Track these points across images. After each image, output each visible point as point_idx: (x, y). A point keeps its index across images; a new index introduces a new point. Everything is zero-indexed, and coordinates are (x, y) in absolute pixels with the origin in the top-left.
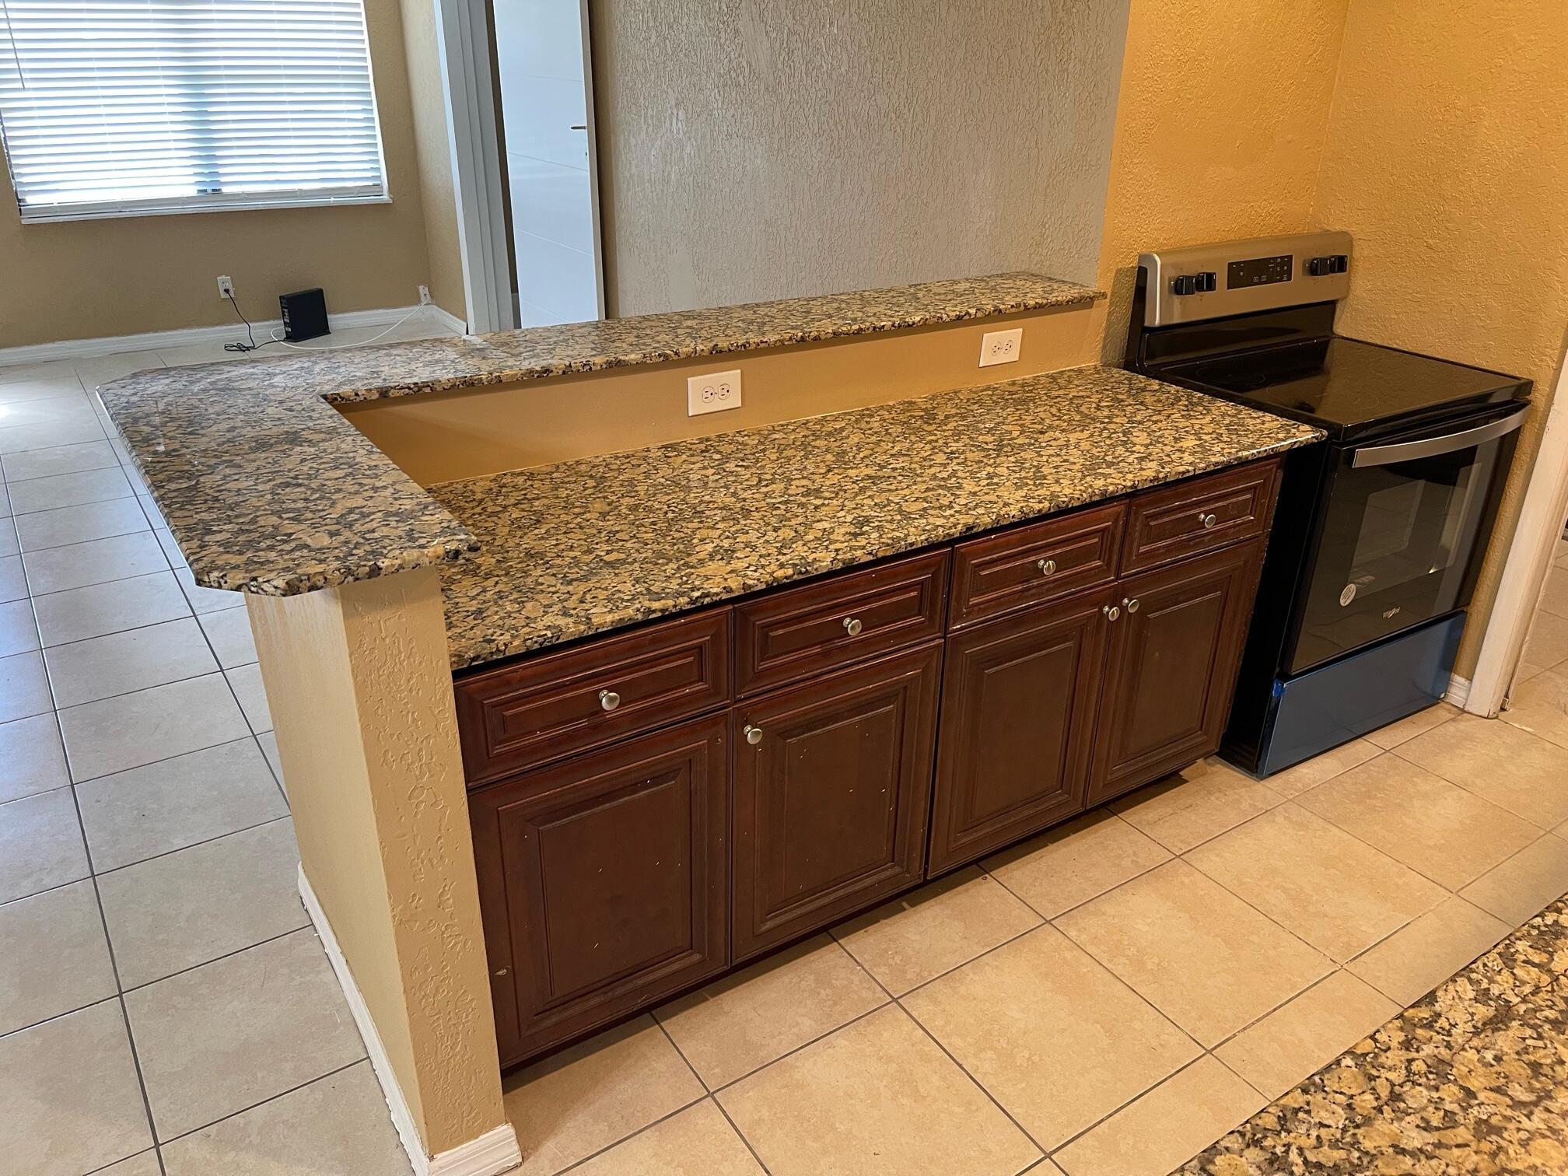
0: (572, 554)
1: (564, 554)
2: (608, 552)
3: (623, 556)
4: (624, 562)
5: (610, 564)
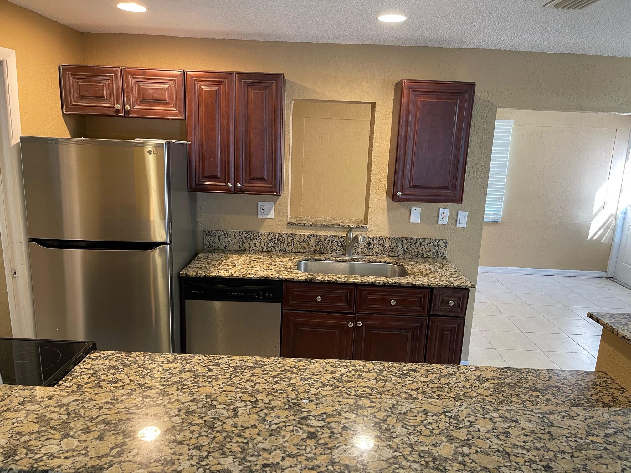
2: (538, 397)
3: (530, 392)
4: (530, 389)
5: (536, 390)
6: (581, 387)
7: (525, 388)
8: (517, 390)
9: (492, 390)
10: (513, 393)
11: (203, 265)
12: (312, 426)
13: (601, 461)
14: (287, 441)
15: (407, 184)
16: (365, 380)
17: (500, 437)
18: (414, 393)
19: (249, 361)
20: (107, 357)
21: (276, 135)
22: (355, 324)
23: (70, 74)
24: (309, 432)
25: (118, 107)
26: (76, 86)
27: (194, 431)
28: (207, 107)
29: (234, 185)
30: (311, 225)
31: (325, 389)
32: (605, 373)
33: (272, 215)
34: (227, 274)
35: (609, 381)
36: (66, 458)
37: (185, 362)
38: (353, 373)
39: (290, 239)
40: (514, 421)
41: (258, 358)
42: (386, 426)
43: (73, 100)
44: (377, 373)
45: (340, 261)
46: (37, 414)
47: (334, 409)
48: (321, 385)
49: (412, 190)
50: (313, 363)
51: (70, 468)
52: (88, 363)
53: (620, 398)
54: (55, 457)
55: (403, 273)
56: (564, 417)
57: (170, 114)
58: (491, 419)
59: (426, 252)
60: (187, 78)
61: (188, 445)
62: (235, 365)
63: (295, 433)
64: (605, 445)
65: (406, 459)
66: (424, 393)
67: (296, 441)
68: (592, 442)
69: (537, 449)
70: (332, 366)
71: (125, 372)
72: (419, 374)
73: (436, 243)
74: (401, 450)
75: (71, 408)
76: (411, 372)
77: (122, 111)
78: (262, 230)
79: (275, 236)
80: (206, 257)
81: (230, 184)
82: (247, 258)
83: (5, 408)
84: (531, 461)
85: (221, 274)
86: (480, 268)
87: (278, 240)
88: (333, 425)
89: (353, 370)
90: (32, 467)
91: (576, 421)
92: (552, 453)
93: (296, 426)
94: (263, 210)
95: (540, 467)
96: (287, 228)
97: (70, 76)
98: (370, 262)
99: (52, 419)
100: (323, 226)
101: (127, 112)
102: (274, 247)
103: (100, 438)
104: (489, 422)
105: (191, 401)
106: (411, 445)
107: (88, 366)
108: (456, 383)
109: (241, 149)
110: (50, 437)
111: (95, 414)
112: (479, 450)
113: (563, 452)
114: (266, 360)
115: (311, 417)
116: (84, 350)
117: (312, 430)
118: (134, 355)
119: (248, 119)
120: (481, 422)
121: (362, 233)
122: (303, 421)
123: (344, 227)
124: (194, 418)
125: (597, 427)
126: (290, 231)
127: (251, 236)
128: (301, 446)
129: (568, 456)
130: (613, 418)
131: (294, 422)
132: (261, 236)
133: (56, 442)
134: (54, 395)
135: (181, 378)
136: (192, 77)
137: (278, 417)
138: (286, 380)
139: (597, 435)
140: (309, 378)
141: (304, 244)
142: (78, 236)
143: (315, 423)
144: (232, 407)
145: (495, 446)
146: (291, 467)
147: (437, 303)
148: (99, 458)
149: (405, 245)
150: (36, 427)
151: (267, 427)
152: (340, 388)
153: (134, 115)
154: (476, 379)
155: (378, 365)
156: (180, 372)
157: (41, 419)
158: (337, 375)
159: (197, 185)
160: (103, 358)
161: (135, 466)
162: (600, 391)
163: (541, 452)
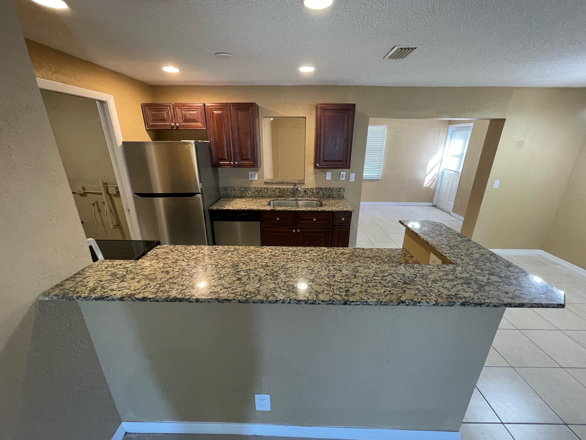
0: (377, 262)
1: (379, 263)
2: (368, 261)
3: (365, 259)
5: (369, 258)
6: (391, 256)
7: (363, 257)
8: (359, 258)
9: (347, 258)
10: (357, 259)
11: (221, 204)
12: (240, 275)
13: (376, 288)
14: (226, 282)
15: (322, 160)
16: (286, 255)
17: (330, 278)
18: (309, 260)
19: (232, 248)
20: (164, 248)
21: (253, 136)
22: (296, 231)
23: (148, 108)
24: (238, 277)
25: (173, 124)
26: (151, 115)
27: (183, 278)
28: (217, 122)
29: (234, 163)
30: (276, 183)
31: (265, 260)
32: (406, 250)
33: (256, 178)
34: (232, 208)
35: (407, 253)
36: (119, 291)
37: (201, 249)
38: (281, 252)
39: (266, 190)
40: (340, 270)
41: (237, 247)
42: (276, 274)
43: (150, 122)
44: (293, 252)
45: (291, 200)
46: (112, 272)
47: (254, 267)
48: (264, 258)
49: (324, 162)
50: (263, 248)
51: (119, 295)
52: (155, 251)
53: (409, 261)
54: (114, 291)
55: (321, 205)
56: (365, 268)
57: (199, 127)
58: (329, 270)
59: (334, 195)
60: (206, 107)
61: (178, 284)
62: (225, 250)
63: (231, 278)
64: (380, 281)
65: (280, 288)
66: (313, 260)
67: (230, 282)
68: (375, 279)
69: (346, 282)
70: (272, 249)
71: (171, 254)
72: (313, 252)
73: (339, 190)
74: (279, 285)
75: (129, 269)
76: (310, 251)
77: (175, 127)
78: (252, 186)
79: (258, 189)
80: (223, 200)
81: (232, 163)
82: (244, 200)
83: (97, 270)
84: (341, 288)
85: (229, 208)
86: (362, 203)
87: (260, 191)
88: (251, 274)
89: (282, 251)
90: (102, 295)
91: (370, 270)
92: (352, 284)
93: (233, 275)
94: (251, 176)
95: (344, 290)
96: (264, 185)
97: (147, 109)
98: (306, 200)
99: (118, 274)
100: (282, 183)
101: (177, 127)
102: (258, 194)
103: (138, 282)
104: (327, 271)
105: (186, 265)
106: (285, 282)
107: (155, 252)
108: (330, 256)
109: (236, 144)
110: (115, 282)
111: (139, 271)
112: (317, 283)
113: (358, 284)
114: (241, 248)
115: (241, 271)
116: (154, 244)
117: (240, 277)
118: (177, 246)
119: (238, 128)
120: (324, 271)
121: (300, 186)
122: (237, 273)
123: (292, 183)
124: (185, 273)
125: (380, 272)
126: (266, 186)
127: (246, 189)
128: (232, 283)
129: (359, 286)
130: (390, 268)
131: (232, 273)
132: (251, 189)
133: (117, 284)
134: (123, 264)
135: (197, 256)
136: (208, 106)
137: (226, 271)
138: (248, 256)
139: (378, 276)
140: (259, 255)
141: (273, 193)
142: (160, 191)
143: (242, 273)
144: (205, 267)
145: (326, 282)
146: (224, 293)
147: (336, 219)
148: (135, 290)
149: (323, 191)
150: (109, 278)
151: (219, 276)
152: (273, 259)
153: (181, 128)
154: (341, 254)
155: (295, 248)
156: (197, 254)
157: (114, 275)
158: (273, 253)
159: (216, 164)
160: (162, 248)
161: (151, 293)
162: (400, 258)
163: (347, 284)
